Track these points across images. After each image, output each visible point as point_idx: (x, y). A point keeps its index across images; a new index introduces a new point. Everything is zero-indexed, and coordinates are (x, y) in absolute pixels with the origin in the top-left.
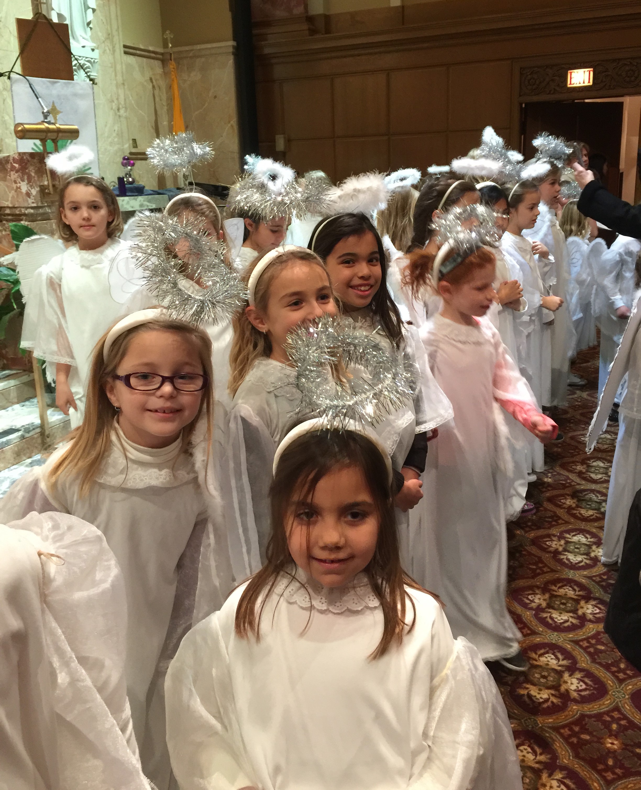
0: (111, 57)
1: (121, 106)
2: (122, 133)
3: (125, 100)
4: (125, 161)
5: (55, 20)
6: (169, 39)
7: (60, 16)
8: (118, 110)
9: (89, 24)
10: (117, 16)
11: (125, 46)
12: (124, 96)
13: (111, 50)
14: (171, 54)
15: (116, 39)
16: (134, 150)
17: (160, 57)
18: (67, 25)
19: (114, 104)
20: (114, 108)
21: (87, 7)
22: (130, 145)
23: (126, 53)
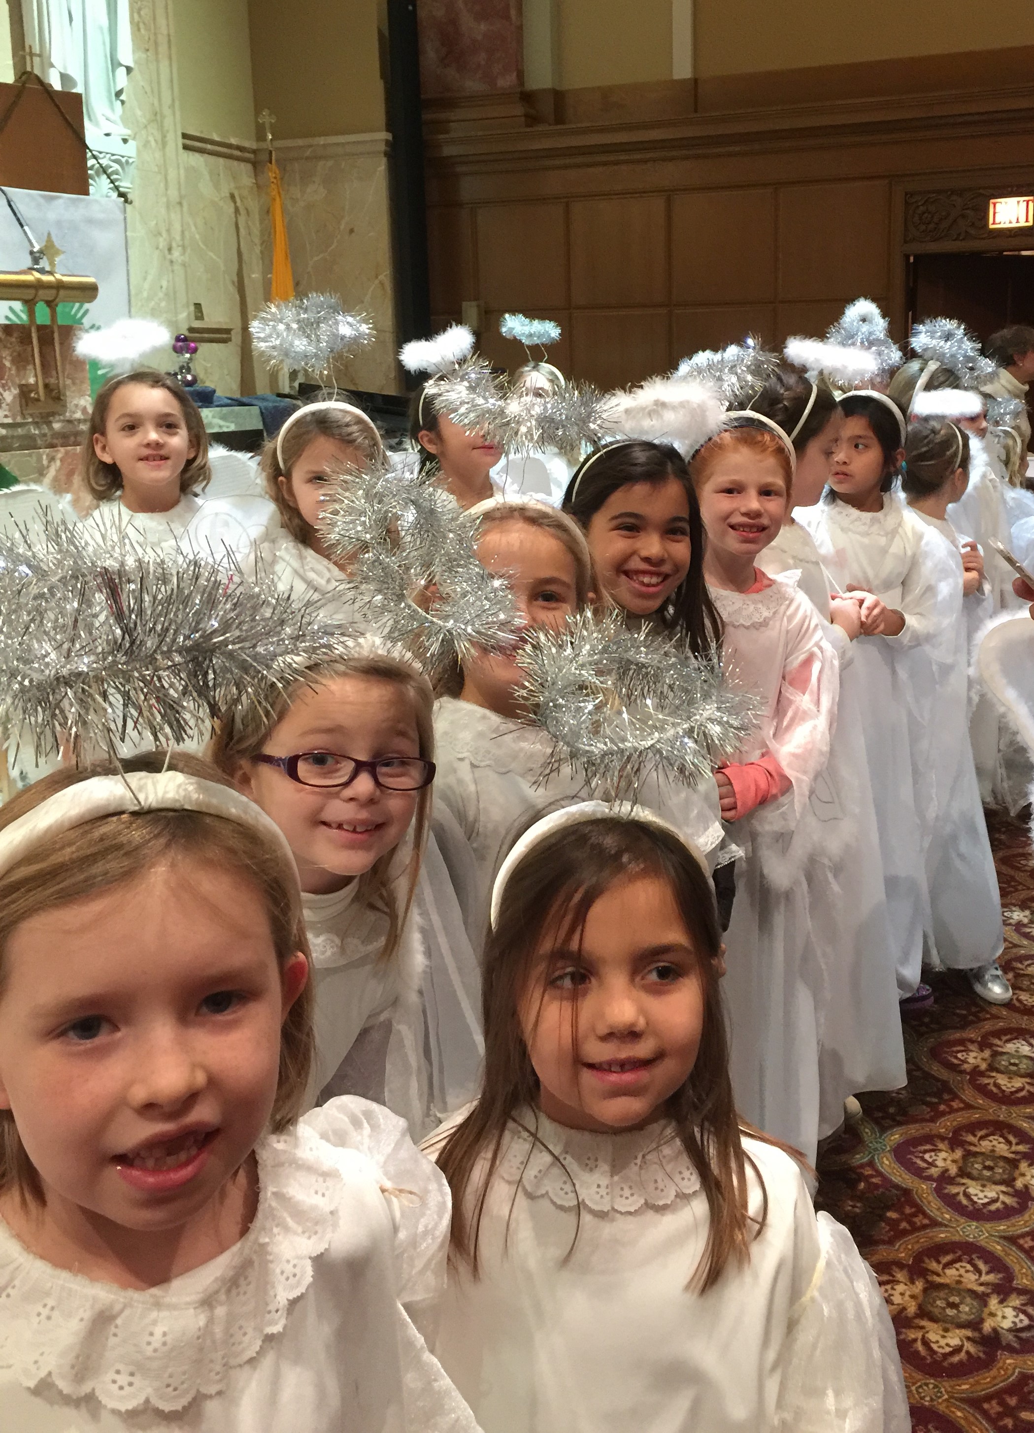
0: (158, 155)
1: (174, 245)
2: (175, 293)
3: (183, 232)
4: (180, 344)
5: (57, 86)
6: (267, 126)
7: (64, 77)
8: (170, 250)
9: (119, 94)
10: (172, 81)
11: (185, 136)
12: (182, 226)
13: (160, 142)
14: (271, 152)
15: (168, 122)
16: (197, 324)
17: (251, 156)
18: (78, 98)
19: (161, 239)
20: (161, 246)
21: (115, 64)
22: (189, 314)
23: (186, 147)
